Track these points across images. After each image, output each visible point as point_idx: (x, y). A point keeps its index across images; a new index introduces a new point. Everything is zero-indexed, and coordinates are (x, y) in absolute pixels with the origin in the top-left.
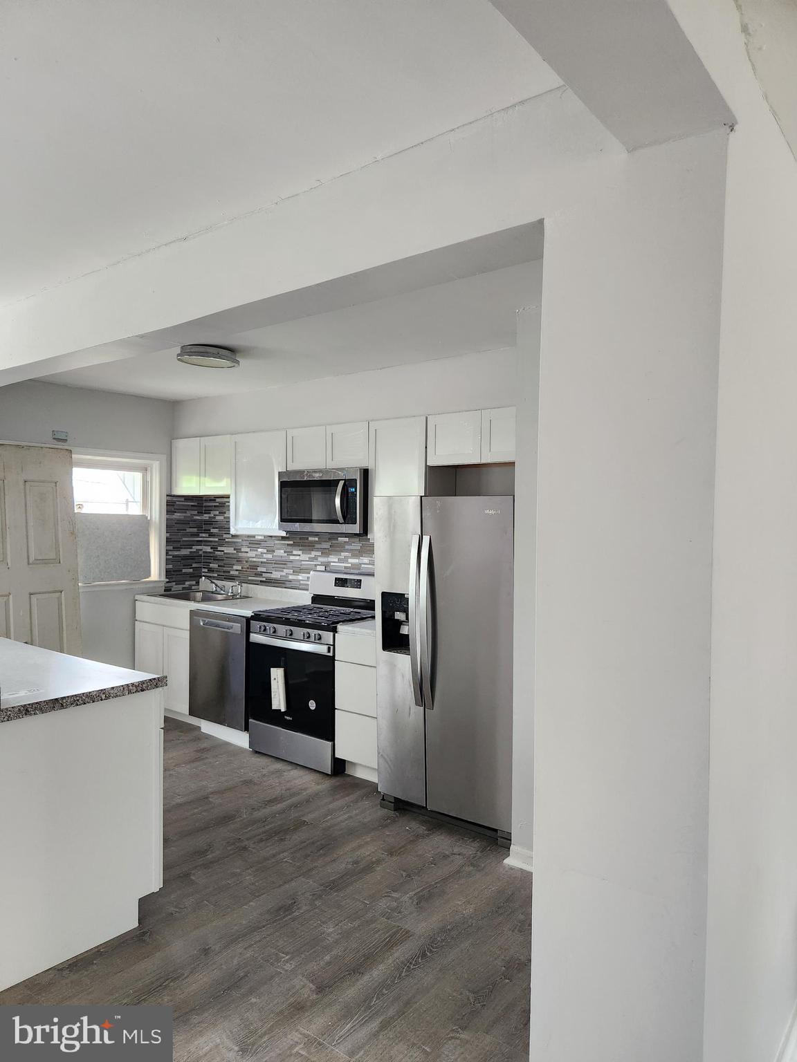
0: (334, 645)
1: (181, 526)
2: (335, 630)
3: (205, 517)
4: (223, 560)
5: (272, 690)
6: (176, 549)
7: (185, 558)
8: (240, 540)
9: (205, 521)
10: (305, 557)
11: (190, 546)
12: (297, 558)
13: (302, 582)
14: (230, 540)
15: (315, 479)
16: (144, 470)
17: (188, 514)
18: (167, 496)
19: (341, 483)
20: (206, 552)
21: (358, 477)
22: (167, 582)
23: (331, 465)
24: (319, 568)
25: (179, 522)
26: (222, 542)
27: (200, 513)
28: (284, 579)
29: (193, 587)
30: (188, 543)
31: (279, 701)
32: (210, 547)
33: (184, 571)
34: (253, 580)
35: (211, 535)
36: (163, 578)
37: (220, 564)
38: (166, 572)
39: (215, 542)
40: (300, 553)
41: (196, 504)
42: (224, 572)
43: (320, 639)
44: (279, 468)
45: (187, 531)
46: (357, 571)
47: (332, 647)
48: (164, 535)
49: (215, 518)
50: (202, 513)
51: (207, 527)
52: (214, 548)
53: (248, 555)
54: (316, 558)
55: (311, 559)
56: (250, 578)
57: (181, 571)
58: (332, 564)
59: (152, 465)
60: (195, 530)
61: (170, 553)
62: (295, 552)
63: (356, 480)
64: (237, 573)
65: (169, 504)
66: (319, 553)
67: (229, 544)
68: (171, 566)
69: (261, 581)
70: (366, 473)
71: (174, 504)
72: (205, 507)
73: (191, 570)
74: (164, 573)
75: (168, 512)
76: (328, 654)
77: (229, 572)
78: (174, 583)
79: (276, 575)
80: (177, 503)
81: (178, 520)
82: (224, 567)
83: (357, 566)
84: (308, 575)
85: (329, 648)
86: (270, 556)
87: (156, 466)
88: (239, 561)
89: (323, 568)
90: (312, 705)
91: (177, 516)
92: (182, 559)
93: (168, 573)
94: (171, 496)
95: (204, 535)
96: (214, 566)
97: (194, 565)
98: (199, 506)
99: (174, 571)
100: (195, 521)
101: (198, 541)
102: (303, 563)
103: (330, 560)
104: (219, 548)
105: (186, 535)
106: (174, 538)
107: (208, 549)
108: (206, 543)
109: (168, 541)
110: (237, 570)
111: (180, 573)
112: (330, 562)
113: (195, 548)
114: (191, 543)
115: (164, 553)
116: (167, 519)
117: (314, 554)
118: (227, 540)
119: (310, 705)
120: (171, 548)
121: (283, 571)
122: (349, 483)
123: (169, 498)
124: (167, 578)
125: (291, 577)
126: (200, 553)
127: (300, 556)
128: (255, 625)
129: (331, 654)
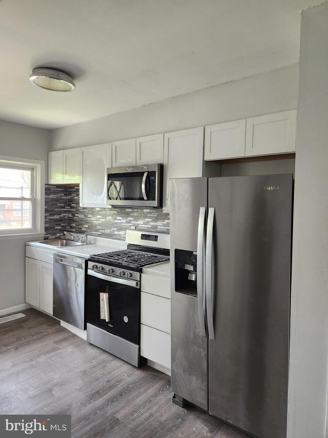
0: (140, 281)
1: (54, 202)
2: (141, 271)
3: (69, 197)
4: (78, 222)
5: (101, 307)
6: (50, 215)
7: (56, 220)
8: (88, 211)
9: (69, 199)
10: (124, 221)
11: (59, 213)
12: (119, 221)
13: (122, 236)
14: (82, 210)
15: (129, 172)
16: (32, 169)
17: (59, 195)
18: (45, 184)
19: (146, 174)
20: (69, 217)
21: (156, 169)
22: (46, 234)
23: (140, 163)
24: (132, 228)
25: (53, 200)
26: (78, 211)
27: (65, 195)
28: (111, 233)
29: (62, 237)
30: (59, 212)
31: (105, 314)
32: (71, 215)
33: (56, 228)
34: (94, 234)
35: (72, 207)
36: (43, 232)
37: (76, 224)
38: (45, 228)
39: (74, 211)
40: (121, 218)
41: (63, 190)
42: (79, 228)
43: (131, 276)
44: (107, 165)
45: (58, 205)
46: (155, 230)
47: (139, 282)
48: (44, 207)
49: (74, 198)
50: (67, 195)
51: (70, 203)
52: (74, 215)
53: (92, 219)
54: (130, 222)
55: (127, 222)
56: (93, 232)
57: (54, 228)
58: (140, 225)
59: (37, 166)
60: (63, 205)
61: (47, 217)
62: (118, 218)
63: (155, 172)
64: (85, 229)
65: (46, 189)
66: (132, 219)
67: (81, 213)
68: (48, 225)
69: (99, 234)
70: (161, 167)
71: (49, 189)
72: (69, 191)
73: (60, 227)
74: (43, 229)
75: (46, 194)
76: (137, 287)
77: (81, 229)
78: (50, 235)
79: (108, 231)
80: (52, 189)
81: (52, 199)
82: (79, 225)
83: (155, 227)
84: (125, 232)
85: (137, 283)
86: (104, 220)
87: (39, 167)
88: (87, 222)
89: (134, 228)
90: (126, 319)
91: (52, 196)
92: (55, 221)
93: (46, 229)
94: (48, 185)
95: (68, 207)
96: (74, 225)
97: (62, 224)
98: (65, 191)
99: (50, 228)
100: (63, 199)
101: (64, 211)
102: (123, 224)
103: (138, 223)
104: (76, 215)
105: (58, 208)
106: (50, 209)
107: (70, 216)
108: (69, 212)
109: (46, 211)
110: (85, 228)
111: (54, 229)
112: (139, 224)
113: (62, 215)
114: (61, 212)
115: (43, 217)
116: (45, 198)
117: (129, 219)
118: (80, 210)
119: (124, 319)
120: (48, 215)
121: (111, 229)
122: (151, 174)
123: (47, 186)
124: (45, 232)
125: (116, 233)
126: (66, 217)
127: (121, 220)
128: (91, 264)
129: (138, 287)
